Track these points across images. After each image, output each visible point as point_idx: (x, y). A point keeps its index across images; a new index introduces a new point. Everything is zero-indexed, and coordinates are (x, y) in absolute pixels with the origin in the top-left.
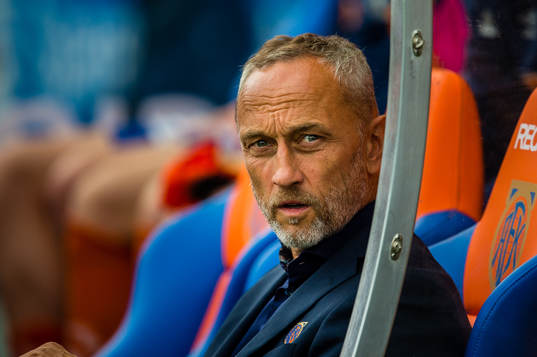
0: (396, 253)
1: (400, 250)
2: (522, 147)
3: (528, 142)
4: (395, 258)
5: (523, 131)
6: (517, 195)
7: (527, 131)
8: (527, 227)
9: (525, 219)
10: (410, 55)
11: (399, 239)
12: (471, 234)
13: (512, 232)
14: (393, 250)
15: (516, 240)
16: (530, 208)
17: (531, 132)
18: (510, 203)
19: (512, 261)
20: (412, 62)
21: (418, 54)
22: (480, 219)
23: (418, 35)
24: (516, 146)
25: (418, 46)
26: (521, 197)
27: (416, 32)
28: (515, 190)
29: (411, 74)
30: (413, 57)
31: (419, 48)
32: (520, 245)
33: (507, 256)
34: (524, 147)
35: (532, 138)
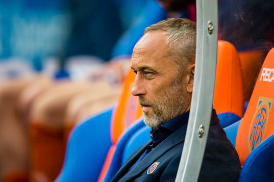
0: (201, 135)
1: (203, 133)
2: (264, 80)
3: (267, 77)
4: (201, 137)
5: (264, 72)
6: (262, 104)
7: (266, 72)
8: (267, 120)
9: (266, 117)
10: (207, 34)
11: (203, 127)
12: (239, 124)
13: (260, 123)
14: (200, 133)
15: (262, 127)
16: (269, 110)
17: (269, 72)
18: (258, 108)
19: (260, 137)
20: (208, 37)
21: (211, 33)
22: (243, 117)
23: (211, 23)
24: (261, 80)
25: (211, 29)
26: (264, 105)
27: (209, 22)
28: (261, 102)
29: (207, 44)
30: (208, 34)
31: (212, 30)
32: (264, 129)
33: (258, 135)
34: (265, 80)
35: (269, 75)
